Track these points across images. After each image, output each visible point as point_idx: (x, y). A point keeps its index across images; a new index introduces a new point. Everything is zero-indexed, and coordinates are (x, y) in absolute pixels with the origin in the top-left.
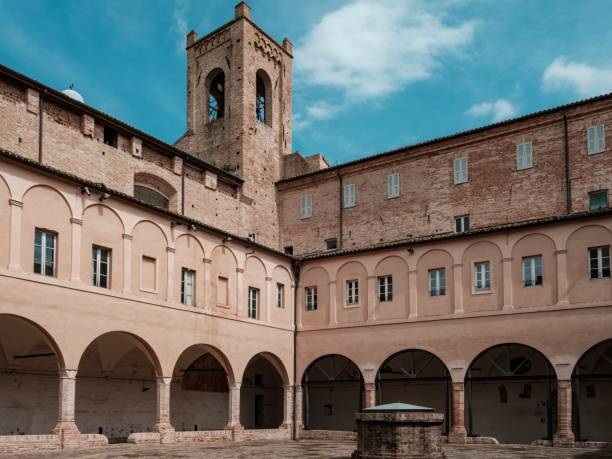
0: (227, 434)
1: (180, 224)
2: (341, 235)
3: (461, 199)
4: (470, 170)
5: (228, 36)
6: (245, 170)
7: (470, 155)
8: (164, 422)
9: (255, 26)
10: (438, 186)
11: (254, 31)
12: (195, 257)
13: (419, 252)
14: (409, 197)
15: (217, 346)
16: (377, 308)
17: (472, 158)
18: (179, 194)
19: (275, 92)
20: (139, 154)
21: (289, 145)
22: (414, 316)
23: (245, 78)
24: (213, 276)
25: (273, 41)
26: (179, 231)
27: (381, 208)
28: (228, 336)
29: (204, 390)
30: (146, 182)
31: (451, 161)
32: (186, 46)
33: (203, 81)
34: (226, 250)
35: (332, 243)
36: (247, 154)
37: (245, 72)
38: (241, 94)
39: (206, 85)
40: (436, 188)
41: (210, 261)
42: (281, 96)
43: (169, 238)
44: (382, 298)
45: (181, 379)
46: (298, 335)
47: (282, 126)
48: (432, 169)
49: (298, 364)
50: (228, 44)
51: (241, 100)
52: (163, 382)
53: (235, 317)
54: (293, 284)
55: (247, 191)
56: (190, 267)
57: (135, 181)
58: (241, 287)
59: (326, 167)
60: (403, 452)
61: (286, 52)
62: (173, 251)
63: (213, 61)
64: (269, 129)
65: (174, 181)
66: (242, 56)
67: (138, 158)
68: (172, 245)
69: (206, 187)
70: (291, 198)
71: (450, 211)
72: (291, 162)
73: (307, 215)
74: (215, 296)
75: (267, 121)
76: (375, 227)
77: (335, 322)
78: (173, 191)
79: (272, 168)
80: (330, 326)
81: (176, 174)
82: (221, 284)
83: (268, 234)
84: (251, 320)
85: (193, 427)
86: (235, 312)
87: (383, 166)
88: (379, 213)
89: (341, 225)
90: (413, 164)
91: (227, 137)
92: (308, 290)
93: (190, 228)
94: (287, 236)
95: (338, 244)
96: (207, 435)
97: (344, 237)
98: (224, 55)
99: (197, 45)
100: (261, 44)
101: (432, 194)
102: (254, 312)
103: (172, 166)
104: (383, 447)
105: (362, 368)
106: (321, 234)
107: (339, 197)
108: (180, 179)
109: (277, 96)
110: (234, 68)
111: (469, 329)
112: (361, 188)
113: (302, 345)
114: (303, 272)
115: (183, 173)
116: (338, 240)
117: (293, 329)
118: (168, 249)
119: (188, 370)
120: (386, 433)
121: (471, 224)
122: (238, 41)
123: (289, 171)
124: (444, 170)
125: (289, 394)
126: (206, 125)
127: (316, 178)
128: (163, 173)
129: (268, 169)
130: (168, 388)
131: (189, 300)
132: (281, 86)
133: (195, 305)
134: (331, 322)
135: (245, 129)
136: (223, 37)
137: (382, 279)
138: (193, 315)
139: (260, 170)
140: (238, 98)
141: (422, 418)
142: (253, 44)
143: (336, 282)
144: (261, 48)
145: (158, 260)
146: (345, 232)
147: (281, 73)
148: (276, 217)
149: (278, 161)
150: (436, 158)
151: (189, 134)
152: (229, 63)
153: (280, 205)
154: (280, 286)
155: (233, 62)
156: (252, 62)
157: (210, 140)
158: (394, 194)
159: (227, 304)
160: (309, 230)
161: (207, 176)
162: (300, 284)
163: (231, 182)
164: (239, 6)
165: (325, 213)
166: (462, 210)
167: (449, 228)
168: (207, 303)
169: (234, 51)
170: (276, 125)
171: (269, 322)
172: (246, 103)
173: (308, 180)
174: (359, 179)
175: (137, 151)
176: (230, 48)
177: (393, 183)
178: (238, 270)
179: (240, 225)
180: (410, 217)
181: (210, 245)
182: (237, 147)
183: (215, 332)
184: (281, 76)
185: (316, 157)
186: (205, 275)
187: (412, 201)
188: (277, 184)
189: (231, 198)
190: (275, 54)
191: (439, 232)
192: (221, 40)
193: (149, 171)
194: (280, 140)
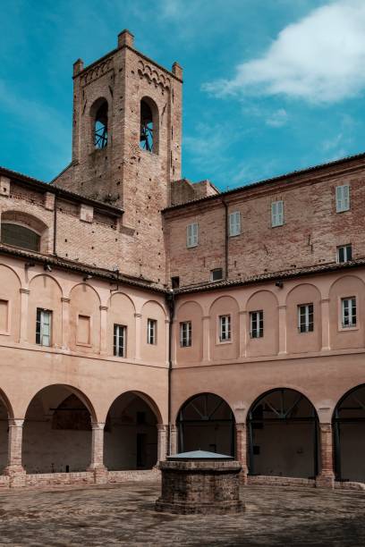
0: (88, 475)
1: (33, 266)
2: (227, 265)
3: (343, 228)
4: (352, 197)
5: (111, 66)
6: (125, 201)
7: (352, 182)
8: (16, 465)
9: (138, 54)
10: (321, 214)
11: (138, 59)
12: (52, 298)
13: (288, 286)
14: (293, 226)
15: (76, 386)
16: (248, 345)
17: (354, 185)
18: (51, 229)
19: (163, 118)
20: (8, 193)
21: (178, 171)
22: (283, 353)
23: (127, 108)
24: (72, 315)
25: (160, 68)
26: (33, 272)
27: (266, 237)
28: (89, 375)
29: (77, 429)
30: (16, 220)
31: (333, 188)
32: (72, 76)
33: (88, 110)
34: (88, 288)
35: (217, 273)
36: (128, 184)
37: (127, 102)
38: (123, 124)
39: (91, 115)
40: (319, 217)
41: (68, 301)
42: (169, 122)
43: (23, 280)
44: (254, 335)
45: (51, 418)
46: (174, 371)
47: (170, 153)
48: (315, 197)
49: (173, 402)
50: (111, 74)
51: (122, 130)
52: (14, 424)
53: (96, 356)
54: (168, 319)
55: (127, 222)
56: (46, 307)
57: (3, 219)
58: (104, 325)
59: (214, 193)
60: (193, 500)
61: (175, 77)
62: (27, 292)
63: (97, 91)
64: (155, 156)
65: (46, 218)
66: (124, 85)
67: (6, 196)
68: (26, 287)
69: (82, 221)
70: (178, 226)
71: (333, 240)
72: (178, 190)
73: (193, 245)
74: (75, 335)
75: (153, 148)
76: (259, 257)
77: (207, 359)
78: (44, 227)
79: (158, 196)
80: (203, 364)
81: (48, 210)
82: (82, 324)
83: (153, 264)
84: (117, 358)
85: (64, 468)
86: (97, 350)
87: (268, 193)
88: (264, 242)
89: (226, 253)
90: (297, 191)
91: (109, 166)
92: (183, 325)
93: (46, 269)
94: (174, 265)
95: (224, 275)
96: (65, 478)
97: (230, 267)
98: (108, 84)
99: (83, 75)
100: (147, 71)
101: (315, 222)
102: (121, 350)
103: (43, 201)
104: (176, 495)
105: (234, 407)
106: (207, 263)
107: (224, 225)
108: (52, 214)
109: (165, 122)
110: (116, 97)
111: (335, 367)
112: (246, 215)
113: (176, 383)
114: (179, 306)
115: (55, 207)
116: (224, 270)
117: (168, 367)
118: (22, 291)
119: (59, 408)
120: (179, 480)
121: (353, 254)
122: (121, 70)
123: (176, 198)
124: (327, 198)
125: (163, 434)
126: (90, 155)
127: (203, 205)
128: (35, 210)
129: (153, 198)
130: (20, 430)
131: (45, 341)
132: (169, 112)
133: (51, 345)
134: (204, 359)
135: (126, 158)
136: (107, 67)
137: (253, 315)
138: (49, 356)
139: (144, 198)
140: (120, 128)
141: (212, 467)
142: (136, 73)
143: (209, 317)
144: (146, 75)
145: (10, 303)
146: (231, 262)
147: (169, 98)
148: (162, 246)
149: (165, 188)
150: (318, 185)
151: (74, 164)
152: (112, 92)
153: (167, 233)
154: (152, 322)
155: (116, 91)
156: (135, 91)
157: (94, 170)
158: (278, 223)
159: (89, 343)
160: (195, 260)
161: (82, 210)
162: (175, 318)
163: (109, 213)
164: (122, 35)
165: (211, 242)
166: (344, 240)
167: (332, 258)
168: (65, 343)
169: (117, 81)
170: (163, 152)
171: (138, 359)
172: (127, 132)
173: (194, 208)
174: (244, 206)
175: (5, 190)
176: (113, 77)
177: (277, 211)
178: (101, 308)
179: (119, 257)
180: (293, 246)
181: (68, 284)
182: (117, 177)
183: (75, 372)
184: (169, 102)
185: (203, 183)
186: (63, 314)
187: (295, 230)
188: (163, 212)
189: (111, 230)
190: (162, 80)
191: (322, 263)
192: (105, 70)
193: (19, 209)
194: (168, 166)
